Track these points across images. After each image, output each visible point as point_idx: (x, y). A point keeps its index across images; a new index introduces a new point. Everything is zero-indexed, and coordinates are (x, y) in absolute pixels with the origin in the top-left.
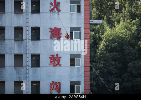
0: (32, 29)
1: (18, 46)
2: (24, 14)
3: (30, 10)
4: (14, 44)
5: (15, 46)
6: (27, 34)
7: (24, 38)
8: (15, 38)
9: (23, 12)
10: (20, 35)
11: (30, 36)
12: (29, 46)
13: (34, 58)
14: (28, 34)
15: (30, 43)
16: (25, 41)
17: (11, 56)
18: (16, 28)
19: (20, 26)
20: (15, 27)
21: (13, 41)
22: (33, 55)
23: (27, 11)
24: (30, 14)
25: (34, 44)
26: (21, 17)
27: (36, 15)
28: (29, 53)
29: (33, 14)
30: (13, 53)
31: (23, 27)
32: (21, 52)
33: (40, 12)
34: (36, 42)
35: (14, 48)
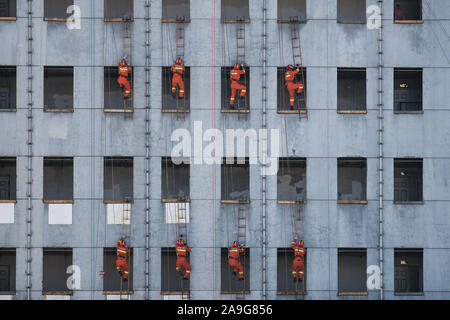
0: (396, 165)
1: (352, 221)
2: (371, 116)
3: (389, 102)
4: (338, 214)
5: (341, 221)
6: (381, 181)
7: (370, 194)
8: (339, 194)
9: (365, 109)
10: (356, 185)
11: (391, 189)
12: (385, 223)
13: (403, 263)
14: (382, 183)
15: (391, 212)
16: (372, 206)
17: (327, 257)
18: (343, 163)
19: (358, 155)
20: (339, 159)
21: (334, 206)
22: (400, 253)
23: (379, 105)
24: (389, 114)
25: (402, 214)
26: (360, 124)
27: (408, 119)
28: (388, 244)
29: (400, 116)
30: (332, 245)
31: (365, 159)
32: (360, 244)
33: (421, 109)
34: (410, 209)
35: (337, 228)
